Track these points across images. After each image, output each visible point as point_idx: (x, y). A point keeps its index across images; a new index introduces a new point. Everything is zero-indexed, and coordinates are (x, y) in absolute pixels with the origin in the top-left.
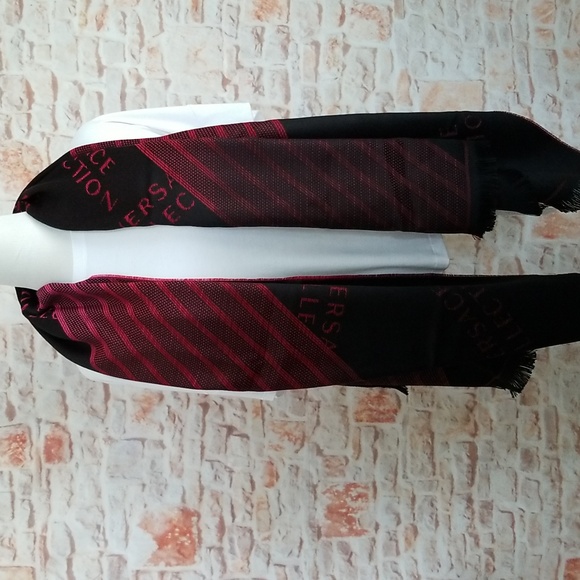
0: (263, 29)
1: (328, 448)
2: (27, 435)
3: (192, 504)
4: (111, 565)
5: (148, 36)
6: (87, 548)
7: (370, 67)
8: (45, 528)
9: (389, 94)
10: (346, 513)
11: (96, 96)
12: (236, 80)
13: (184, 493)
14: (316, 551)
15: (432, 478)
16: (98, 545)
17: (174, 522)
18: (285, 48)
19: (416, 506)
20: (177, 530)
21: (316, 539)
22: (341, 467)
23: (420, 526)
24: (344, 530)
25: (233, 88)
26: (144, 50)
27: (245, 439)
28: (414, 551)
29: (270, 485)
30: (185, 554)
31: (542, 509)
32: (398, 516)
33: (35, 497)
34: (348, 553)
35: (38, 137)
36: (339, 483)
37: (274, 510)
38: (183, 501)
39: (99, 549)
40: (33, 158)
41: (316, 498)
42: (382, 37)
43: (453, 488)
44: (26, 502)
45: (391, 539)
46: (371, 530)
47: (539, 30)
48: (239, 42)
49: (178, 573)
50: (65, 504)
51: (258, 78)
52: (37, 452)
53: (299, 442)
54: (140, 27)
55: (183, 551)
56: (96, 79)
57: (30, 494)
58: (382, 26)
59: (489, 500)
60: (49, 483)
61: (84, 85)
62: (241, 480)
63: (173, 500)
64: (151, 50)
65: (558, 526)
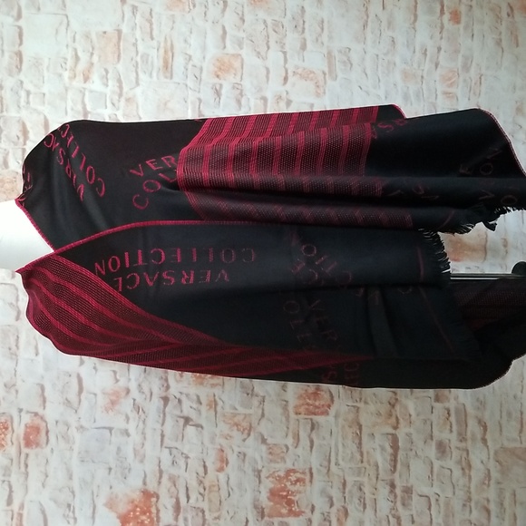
0: (221, 85)
1: (272, 437)
2: (9, 423)
3: (152, 487)
5: (125, 89)
6: (57, 524)
8: (22, 507)
10: (287, 496)
13: (145, 476)
15: (360, 465)
16: (69, 523)
17: (136, 503)
18: (239, 102)
19: (347, 490)
20: (138, 509)
21: (260, 519)
22: (282, 455)
23: (350, 508)
24: (284, 511)
26: (123, 100)
27: (200, 429)
29: (221, 470)
31: (454, 493)
32: (331, 499)
33: (15, 478)
36: (281, 468)
37: (224, 493)
38: (145, 483)
41: (260, 482)
42: (318, 95)
43: (378, 475)
44: (6, 482)
45: (325, 520)
46: (308, 511)
47: (445, 93)
48: (201, 96)
50: (40, 485)
52: (18, 439)
53: (246, 431)
54: (119, 81)
57: (10, 475)
58: (318, 86)
59: (409, 485)
60: (26, 466)
62: (195, 465)
63: (135, 482)
64: (128, 100)
65: (468, 509)
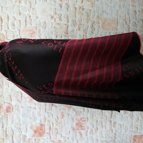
0: (62, 4)
1: (77, 109)
2: (2, 106)
3: (43, 123)
4: (23, 137)
5: (32, 5)
6: (17, 133)
7: (89, 14)
8: (6, 129)
9: (94, 21)
10: (81, 125)
11: (19, 20)
12: (55, 17)
13: (41, 120)
14: (73, 133)
15: (102, 116)
16: (20, 133)
17: (38, 127)
18: (68, 9)
19: (98, 123)
20: (39, 129)
21: (73, 131)
22: (79, 114)
23: (99, 128)
24: (80, 129)
25: (54, 19)
26: (31, 9)
27: (56, 107)
28: (97, 133)
29: (62, 118)
30: (41, 135)
31: (128, 124)
32: (93, 125)
33: (4, 121)
34: (81, 134)
35: (4, 31)
36: (79, 117)
37: (63, 124)
38: (41, 122)
39: (20, 134)
40: (3, 36)
41: (73, 121)
42: (92, 7)
43: (107, 119)
44: (2, 122)
45: (91, 131)
46: (87, 129)
47: (132, 5)
48: (56, 7)
49: (39, 139)
50: (11, 123)
51: (61, 16)
52: (4, 110)
53: (69, 108)
54: (30, 3)
55: (40, 134)
56: (19, 16)
57: (2, 120)
58: (92, 4)
59: (115, 121)
60: (7, 118)
61: (16, 18)
62: (55, 117)
63: (38, 122)
64: (33, 9)
65: (132, 128)
